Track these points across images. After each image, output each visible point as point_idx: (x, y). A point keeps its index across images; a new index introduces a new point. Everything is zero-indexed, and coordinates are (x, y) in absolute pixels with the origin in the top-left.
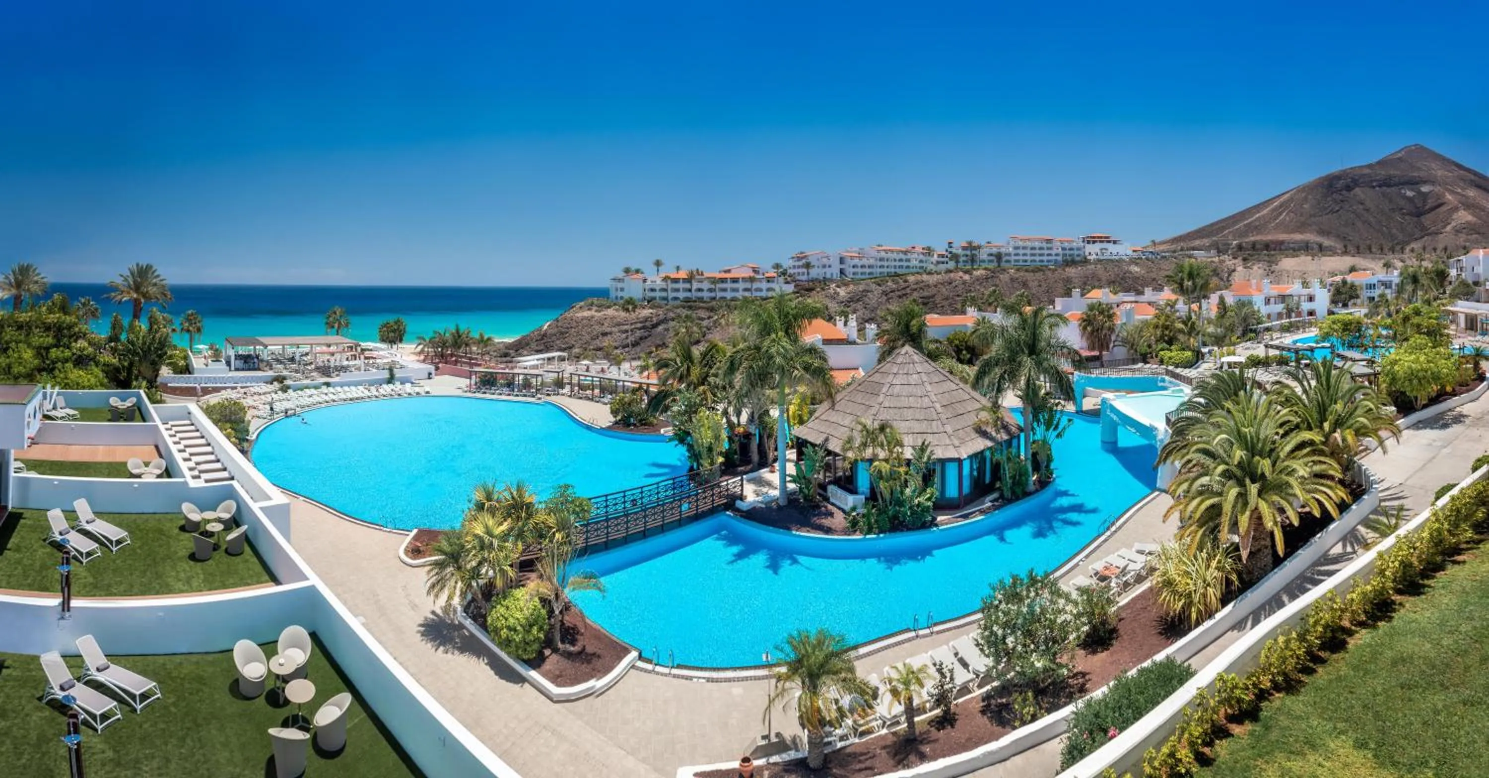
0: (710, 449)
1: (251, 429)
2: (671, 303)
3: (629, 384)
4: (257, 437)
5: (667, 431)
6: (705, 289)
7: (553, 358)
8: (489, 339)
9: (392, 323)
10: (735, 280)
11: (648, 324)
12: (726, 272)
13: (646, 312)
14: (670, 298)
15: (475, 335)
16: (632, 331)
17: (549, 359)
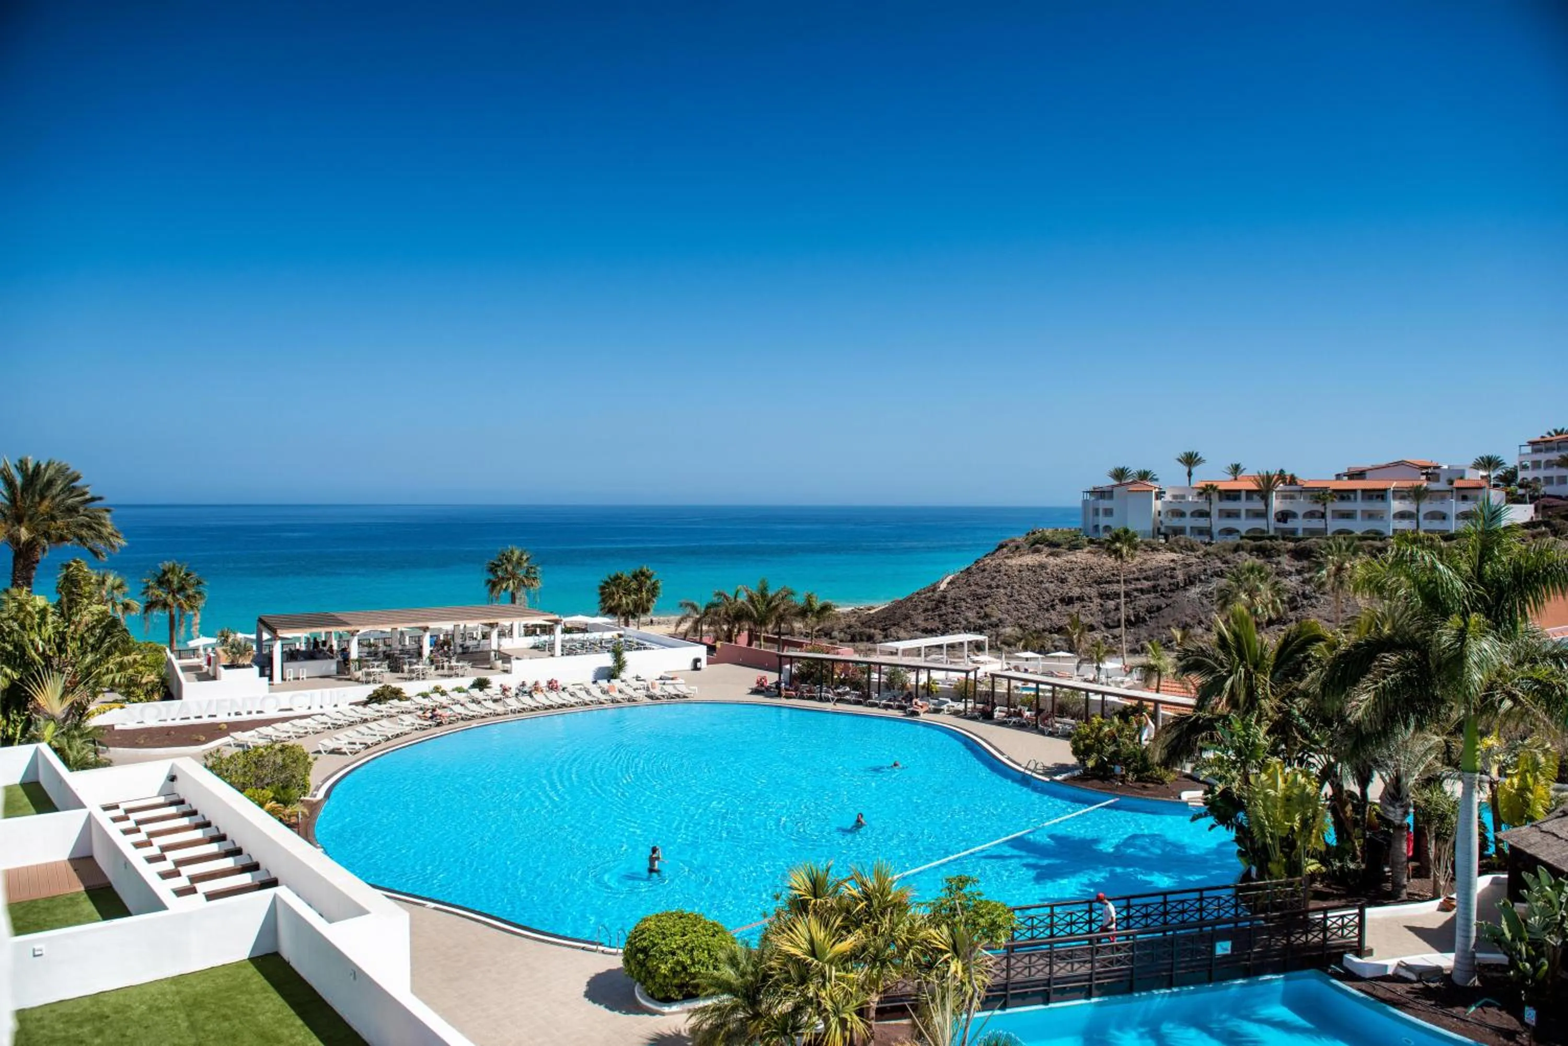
0: (1288, 843)
1: (313, 779)
2: (1218, 540)
3: (1115, 699)
4: (328, 795)
5: (1193, 796)
6: (1300, 513)
7: (962, 644)
8: (825, 608)
9: (627, 575)
10: (1380, 495)
11: (1164, 582)
12: (1352, 476)
13: (1164, 558)
14: (1215, 530)
15: (799, 600)
16: (1127, 595)
17: (951, 646)
